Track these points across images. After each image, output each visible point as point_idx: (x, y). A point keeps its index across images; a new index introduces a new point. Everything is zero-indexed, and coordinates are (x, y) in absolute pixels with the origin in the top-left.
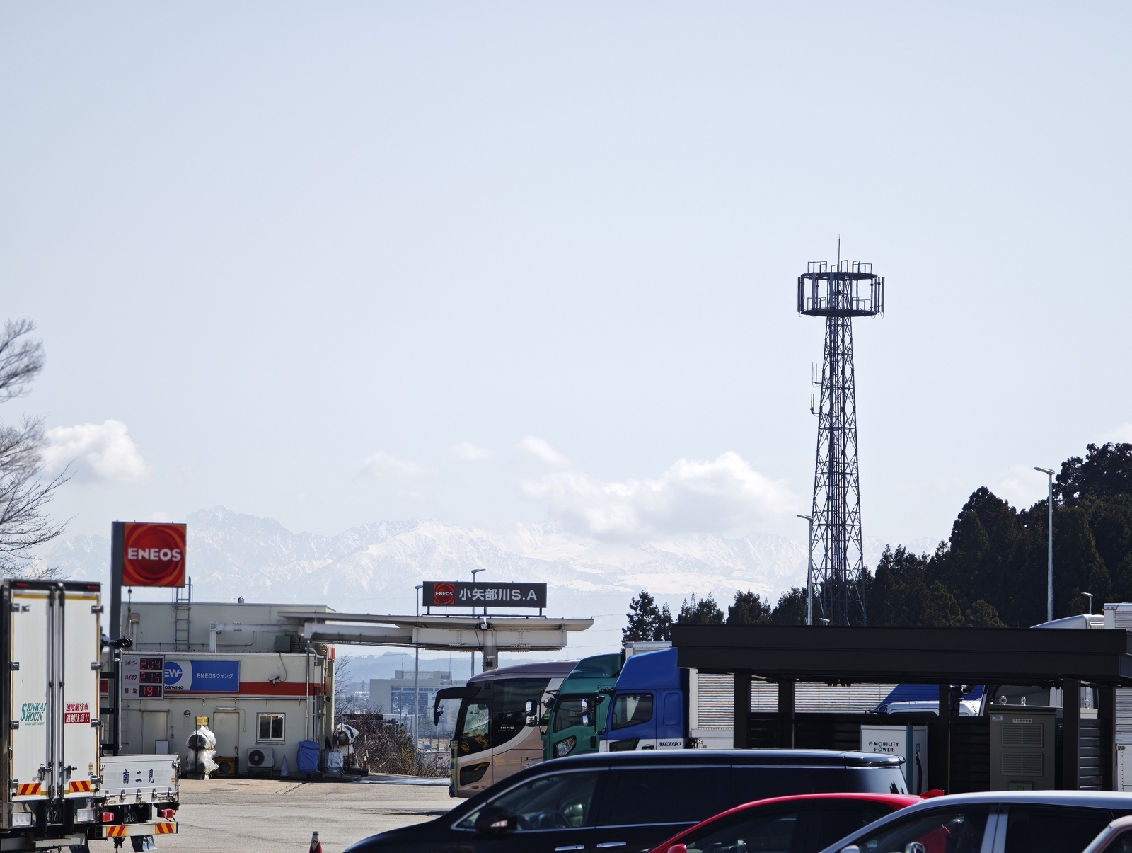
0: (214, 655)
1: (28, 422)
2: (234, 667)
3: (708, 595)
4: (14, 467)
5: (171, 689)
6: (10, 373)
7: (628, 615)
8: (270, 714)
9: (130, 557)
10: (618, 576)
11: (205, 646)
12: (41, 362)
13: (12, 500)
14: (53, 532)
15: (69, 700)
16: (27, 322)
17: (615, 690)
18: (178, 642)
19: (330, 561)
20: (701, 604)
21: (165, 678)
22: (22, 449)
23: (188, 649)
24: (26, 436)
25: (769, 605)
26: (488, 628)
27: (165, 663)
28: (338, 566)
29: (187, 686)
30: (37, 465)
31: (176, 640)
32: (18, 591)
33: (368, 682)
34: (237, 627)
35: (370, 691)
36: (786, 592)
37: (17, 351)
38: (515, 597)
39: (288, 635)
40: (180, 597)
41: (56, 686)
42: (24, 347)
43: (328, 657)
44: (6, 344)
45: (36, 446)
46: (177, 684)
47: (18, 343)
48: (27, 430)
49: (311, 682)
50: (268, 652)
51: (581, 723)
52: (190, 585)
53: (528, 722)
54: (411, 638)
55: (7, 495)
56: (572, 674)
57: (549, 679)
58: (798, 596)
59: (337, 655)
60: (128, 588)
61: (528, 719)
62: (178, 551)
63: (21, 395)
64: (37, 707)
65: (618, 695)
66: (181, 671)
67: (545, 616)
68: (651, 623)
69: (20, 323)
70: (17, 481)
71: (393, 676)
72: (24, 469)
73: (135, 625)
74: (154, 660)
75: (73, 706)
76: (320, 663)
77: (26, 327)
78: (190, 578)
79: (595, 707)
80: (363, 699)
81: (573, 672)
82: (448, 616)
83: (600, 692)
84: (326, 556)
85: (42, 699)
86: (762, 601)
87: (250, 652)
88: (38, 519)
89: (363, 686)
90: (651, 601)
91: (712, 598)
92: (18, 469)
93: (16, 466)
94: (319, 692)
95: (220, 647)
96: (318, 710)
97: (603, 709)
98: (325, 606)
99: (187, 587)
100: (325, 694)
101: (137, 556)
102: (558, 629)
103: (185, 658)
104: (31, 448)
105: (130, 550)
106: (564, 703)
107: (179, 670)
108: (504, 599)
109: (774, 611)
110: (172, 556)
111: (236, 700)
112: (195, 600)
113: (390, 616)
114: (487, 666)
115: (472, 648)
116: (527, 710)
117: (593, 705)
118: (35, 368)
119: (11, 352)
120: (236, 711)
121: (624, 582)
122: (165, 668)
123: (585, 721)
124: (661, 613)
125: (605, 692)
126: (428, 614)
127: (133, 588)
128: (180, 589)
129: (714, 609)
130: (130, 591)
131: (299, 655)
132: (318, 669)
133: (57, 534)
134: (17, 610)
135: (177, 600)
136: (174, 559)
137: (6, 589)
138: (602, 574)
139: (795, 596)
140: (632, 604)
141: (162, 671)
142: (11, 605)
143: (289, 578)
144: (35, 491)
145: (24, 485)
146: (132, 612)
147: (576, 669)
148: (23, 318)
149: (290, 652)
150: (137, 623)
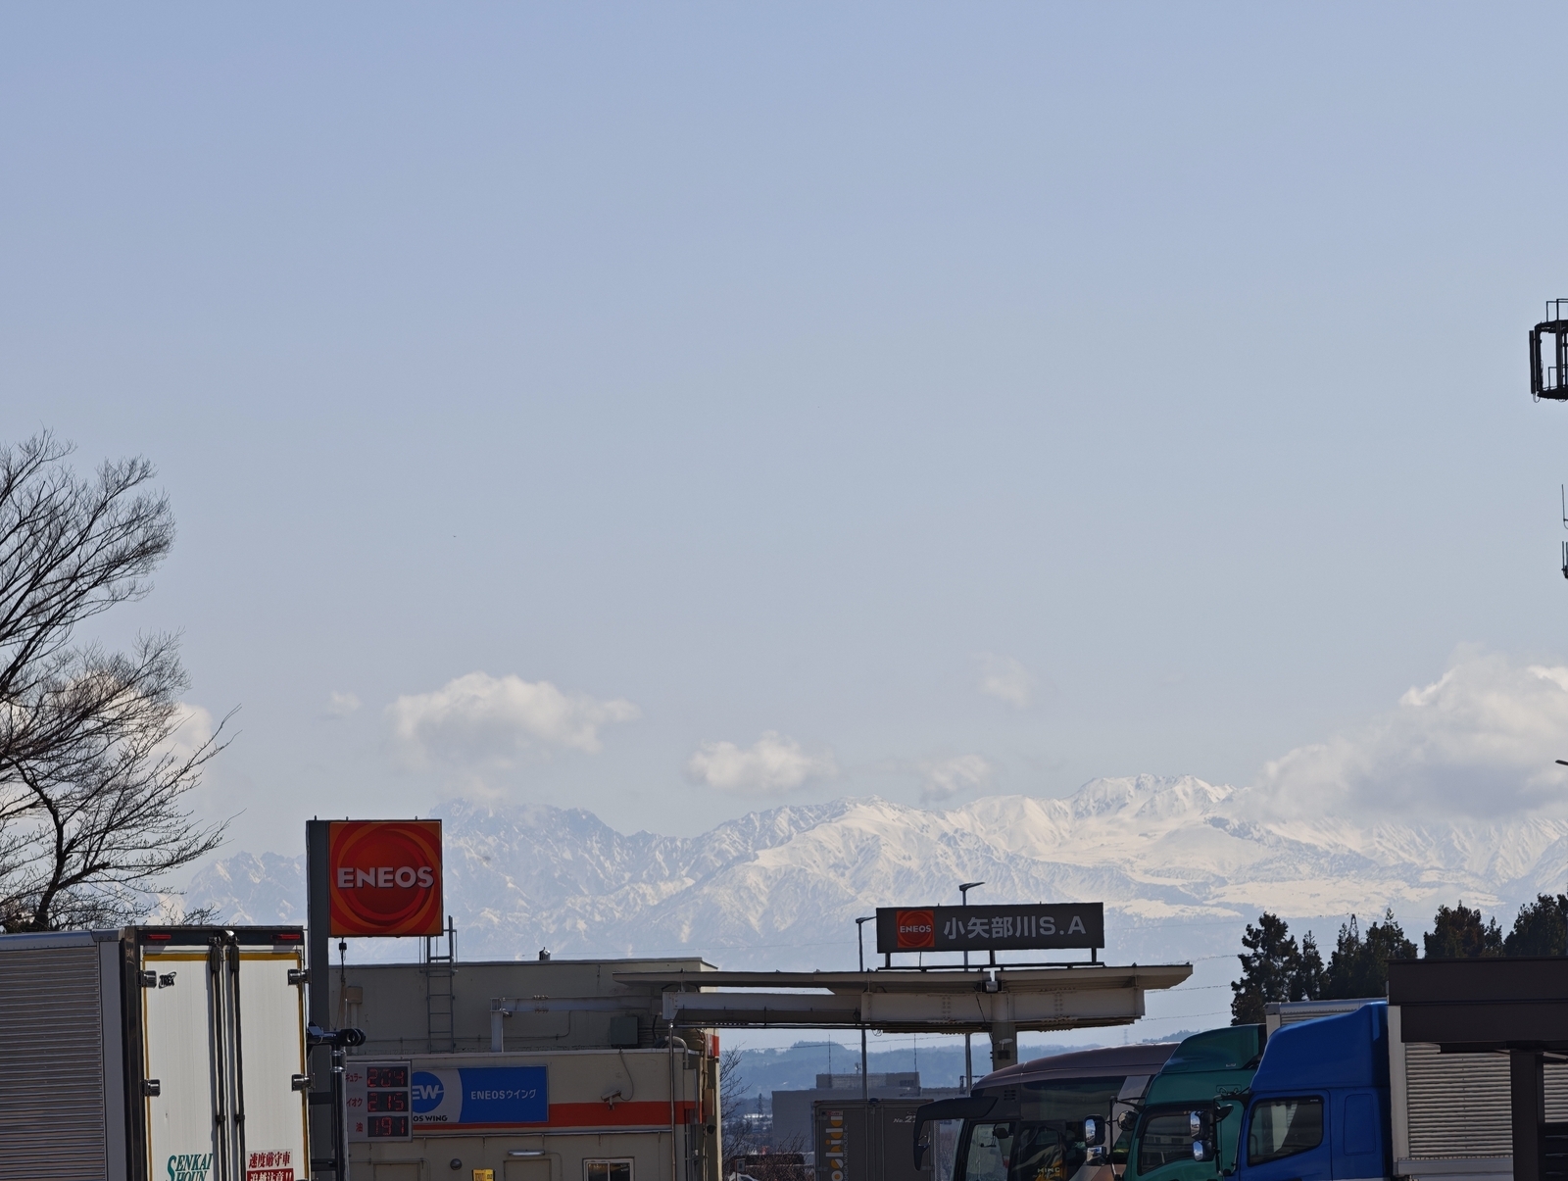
0: (500, 1056)
1: (147, 646)
2: (537, 1076)
3: (1385, 915)
4: (125, 729)
5: (425, 1121)
6: (112, 558)
7: (1241, 957)
8: (607, 1161)
9: (341, 884)
10: (1213, 889)
11: (482, 1042)
12: (168, 536)
13: (125, 788)
14: (202, 843)
15: (254, 1144)
16: (139, 465)
17: (1251, 1095)
18: (432, 1035)
19: (690, 882)
20: (1373, 932)
21: (413, 1101)
22: (140, 695)
23: (453, 1049)
24: (145, 671)
25: (1499, 930)
26: (1000, 989)
27: (413, 1075)
28: (706, 890)
29: (454, 1117)
30: (169, 721)
31: (429, 1032)
32: (151, 948)
33: (770, 1096)
34: (540, 1005)
35: (774, 1112)
36: (1528, 905)
37: (123, 518)
38: (1047, 929)
39: (634, 1016)
40: (433, 955)
41: (229, 1121)
42: (134, 510)
43: (707, 1053)
44: (104, 505)
45: (164, 689)
46: (436, 1112)
47: (125, 503)
48: (146, 661)
49: (679, 1099)
50: (597, 1047)
51: (1191, 1155)
52: (451, 931)
53: (1090, 1158)
54: (858, 1013)
55: (115, 779)
56: (1167, 1067)
57: (1124, 1078)
58: (1550, 910)
59: (723, 1047)
60: (339, 940)
61: (1090, 1152)
62: (429, 869)
63: (133, 597)
64: (196, 1162)
65: (1254, 1102)
66: (441, 1088)
67: (1102, 963)
68: (1284, 969)
69: (126, 466)
70: (132, 753)
71: (812, 1084)
72: (143, 731)
73: (354, 1008)
74: (393, 1069)
75: (262, 1157)
76: (693, 1063)
77: (137, 474)
78: (450, 919)
79: (1214, 1125)
80: (760, 1127)
81: (1168, 1062)
82: (924, 969)
83: (1225, 1098)
84: (683, 873)
85: (205, 1147)
86: (1485, 922)
87: (564, 1048)
88: (173, 821)
89: (758, 1104)
90: (1282, 928)
91: (1393, 920)
92: (132, 732)
93: (132, 725)
94: (694, 1117)
95: (510, 1043)
96: (693, 1149)
97: (1229, 1128)
98: (699, 961)
99: (446, 934)
100: (704, 1120)
101: (354, 881)
102: (1124, 986)
103: (447, 1064)
104: (155, 693)
105: (341, 871)
106: (1154, 1122)
107: (437, 1087)
108: (1026, 934)
109: (1507, 940)
110: (418, 879)
111: (545, 1135)
112: (460, 957)
113: (818, 973)
114: (1000, 1058)
115: (967, 1028)
116: (1088, 1135)
117: (1211, 1121)
118: (158, 547)
119: (112, 520)
120: (545, 1157)
121: (1222, 900)
122: (413, 1084)
123: (1198, 1152)
124: (1300, 951)
125: (1232, 1097)
126: (888, 965)
127: (347, 940)
128: (433, 940)
129: (1398, 941)
130: (343, 947)
131: (654, 1050)
132: (691, 1074)
133: (207, 846)
134: (152, 984)
135: (429, 959)
136: (420, 884)
137: (130, 946)
138: (1183, 886)
139: (1546, 911)
140: (1248, 937)
141: (408, 1089)
142: (140, 974)
143: (617, 915)
144: (165, 771)
145: (146, 760)
146: (348, 984)
147: (1175, 1056)
148: (133, 457)
149: (638, 1046)
150: (359, 1004)
